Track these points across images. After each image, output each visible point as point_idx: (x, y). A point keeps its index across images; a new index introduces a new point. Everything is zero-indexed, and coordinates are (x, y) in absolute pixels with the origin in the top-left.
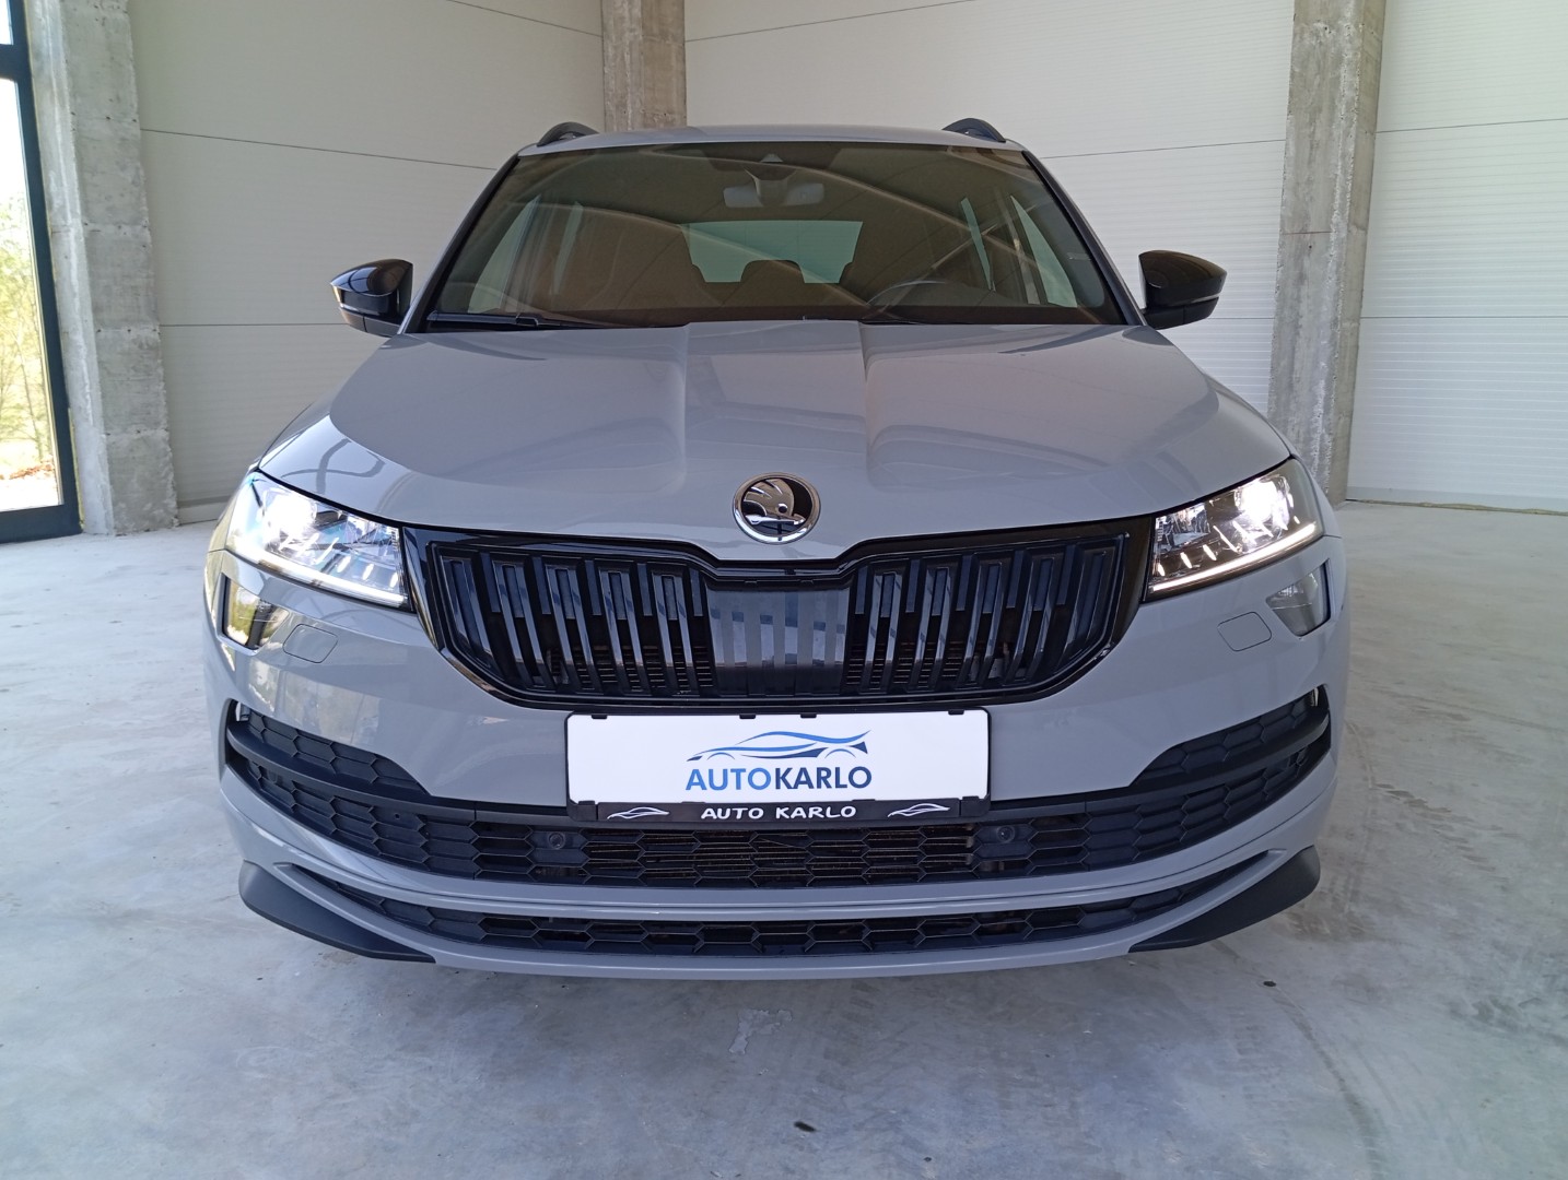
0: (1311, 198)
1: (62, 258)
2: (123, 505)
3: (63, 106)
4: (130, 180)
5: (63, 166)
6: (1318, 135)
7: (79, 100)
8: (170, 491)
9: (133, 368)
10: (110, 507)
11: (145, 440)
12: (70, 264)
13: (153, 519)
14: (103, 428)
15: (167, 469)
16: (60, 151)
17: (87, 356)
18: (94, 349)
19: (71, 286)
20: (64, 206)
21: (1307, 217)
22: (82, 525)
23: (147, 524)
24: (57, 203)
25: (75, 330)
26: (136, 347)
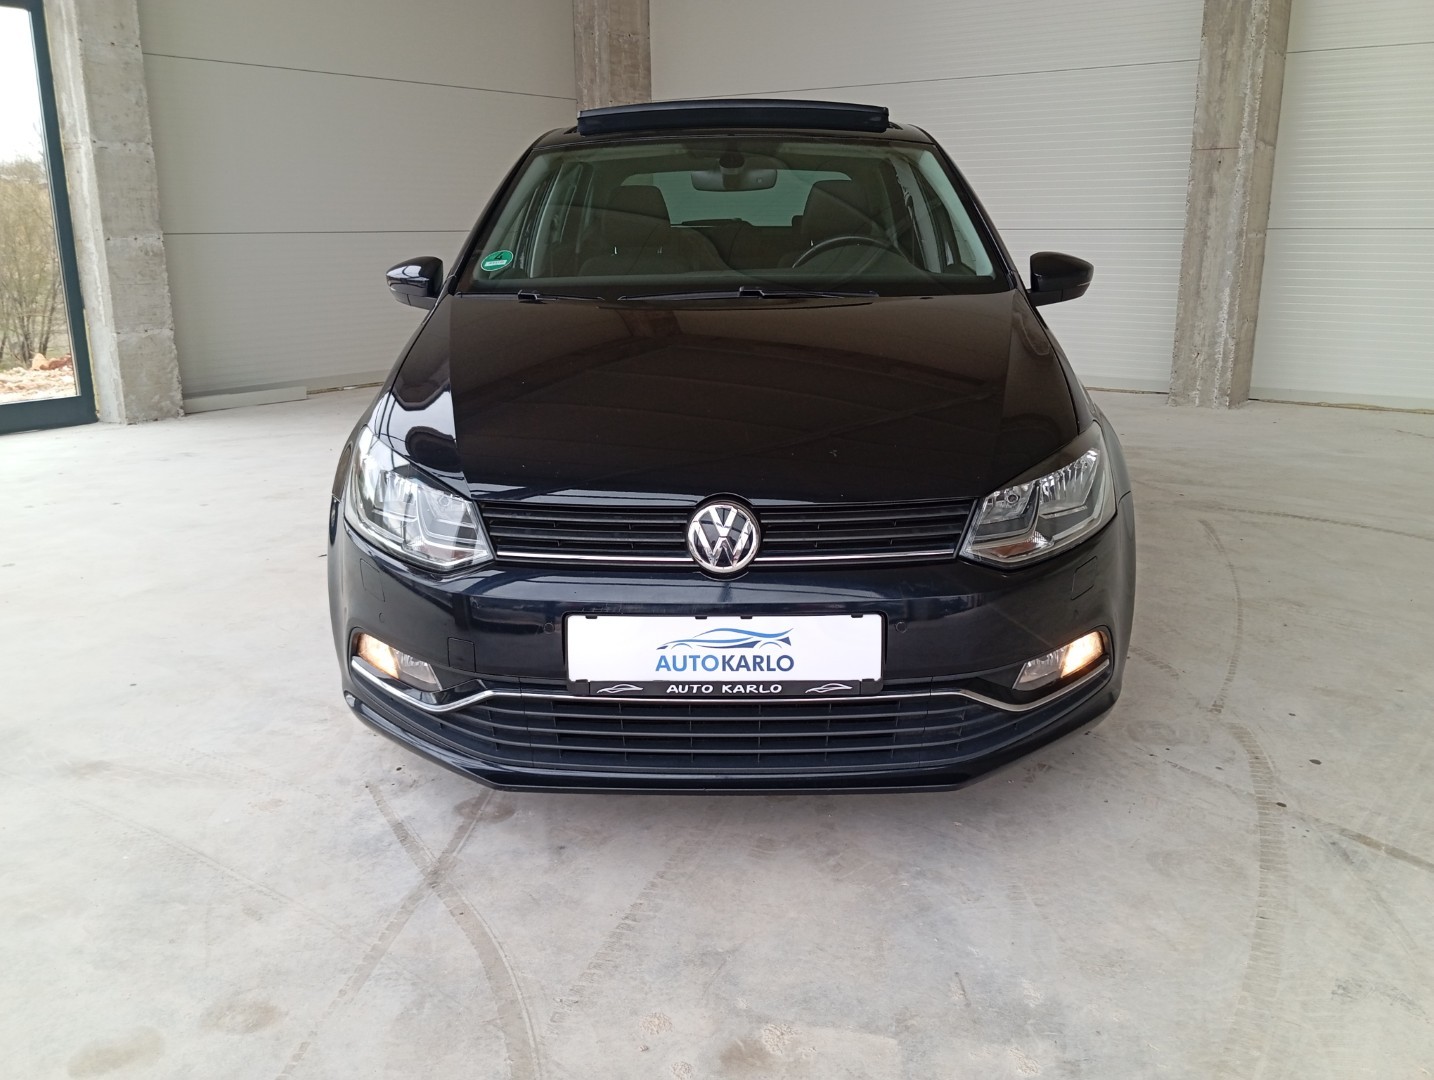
0: (1222, 116)
1: (74, 173)
2: (133, 398)
3: (71, 33)
4: (134, 102)
5: (73, 89)
6: (1229, 56)
7: (86, 27)
8: (176, 385)
9: (139, 273)
10: (122, 399)
11: (151, 338)
12: (82, 178)
13: (161, 409)
14: (114, 327)
15: (172, 365)
16: (71, 75)
17: (99, 262)
18: (104, 255)
19: (83, 199)
20: (75, 125)
21: (1217, 134)
22: (98, 415)
23: (155, 414)
24: (68, 122)
25: (87, 238)
26: (142, 254)
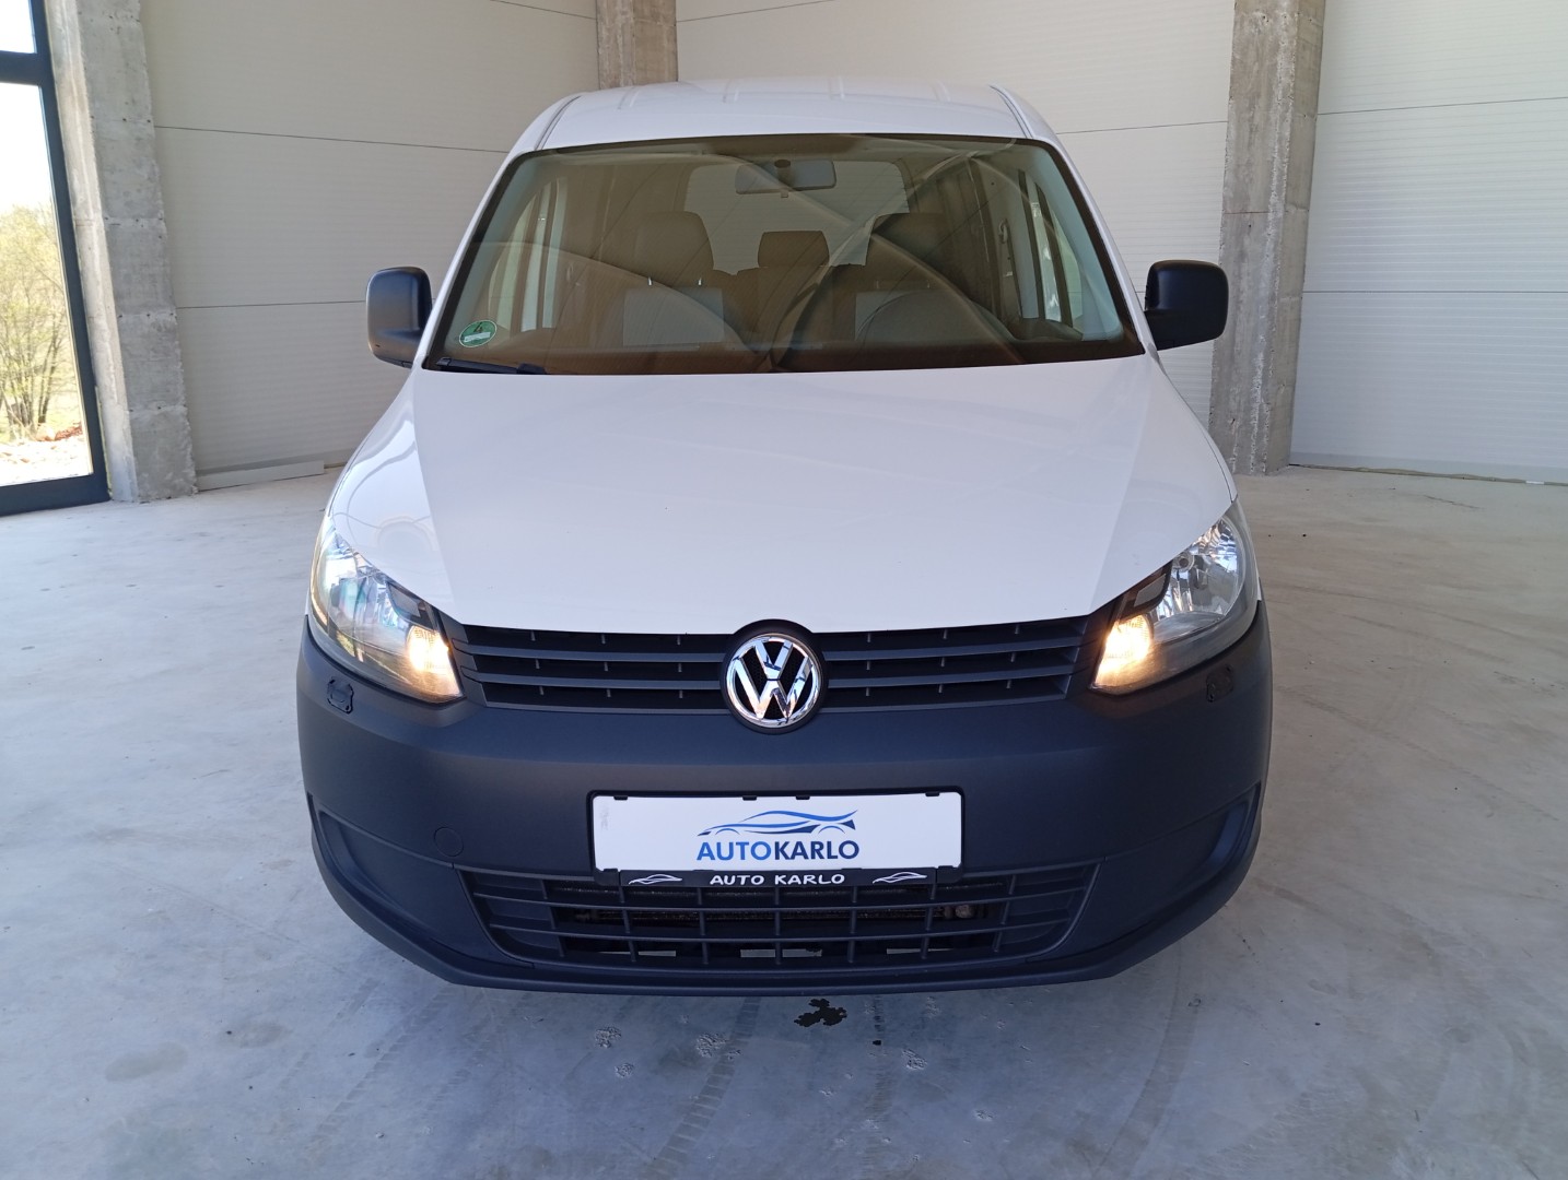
1: (85, 249)
2: (146, 475)
3: (82, 110)
4: (146, 176)
5: (84, 165)
6: (1257, 120)
7: (97, 105)
8: (189, 462)
9: (153, 349)
10: (135, 477)
11: (165, 415)
12: (93, 254)
13: (173, 487)
14: (126, 405)
15: (186, 442)
16: (82, 151)
17: (111, 339)
18: (117, 333)
19: (95, 275)
20: (86, 202)
21: (1248, 198)
22: (111, 494)
23: (168, 492)
24: (80, 198)
25: (99, 315)
26: (155, 331)
